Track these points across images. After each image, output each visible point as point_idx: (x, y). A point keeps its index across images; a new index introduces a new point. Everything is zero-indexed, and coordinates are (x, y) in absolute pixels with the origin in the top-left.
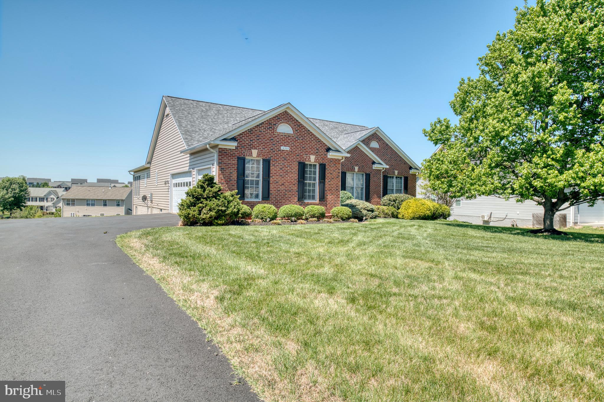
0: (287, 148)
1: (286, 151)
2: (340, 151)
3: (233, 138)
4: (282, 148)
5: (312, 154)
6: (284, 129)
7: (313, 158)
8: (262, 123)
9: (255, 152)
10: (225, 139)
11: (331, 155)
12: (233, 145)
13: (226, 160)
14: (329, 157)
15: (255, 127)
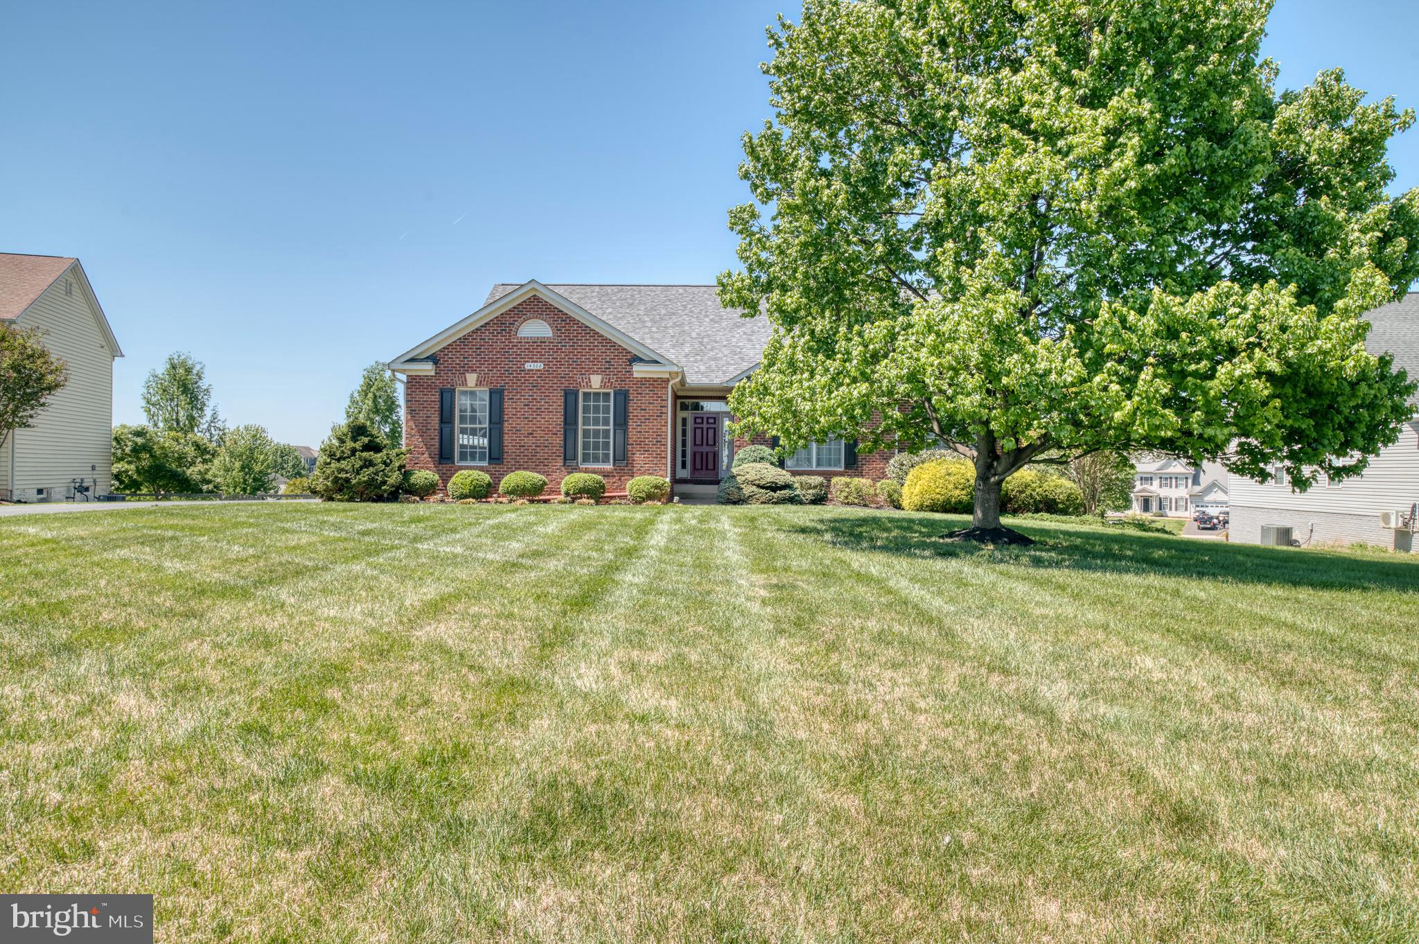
0: (539, 366)
1: (537, 370)
2: (657, 362)
3: (432, 355)
4: (528, 366)
5: (597, 373)
6: (535, 329)
7: (596, 381)
8: (487, 324)
9: (472, 378)
10: (412, 360)
11: (639, 371)
12: (428, 369)
13: (419, 396)
14: (635, 375)
15: (473, 332)
